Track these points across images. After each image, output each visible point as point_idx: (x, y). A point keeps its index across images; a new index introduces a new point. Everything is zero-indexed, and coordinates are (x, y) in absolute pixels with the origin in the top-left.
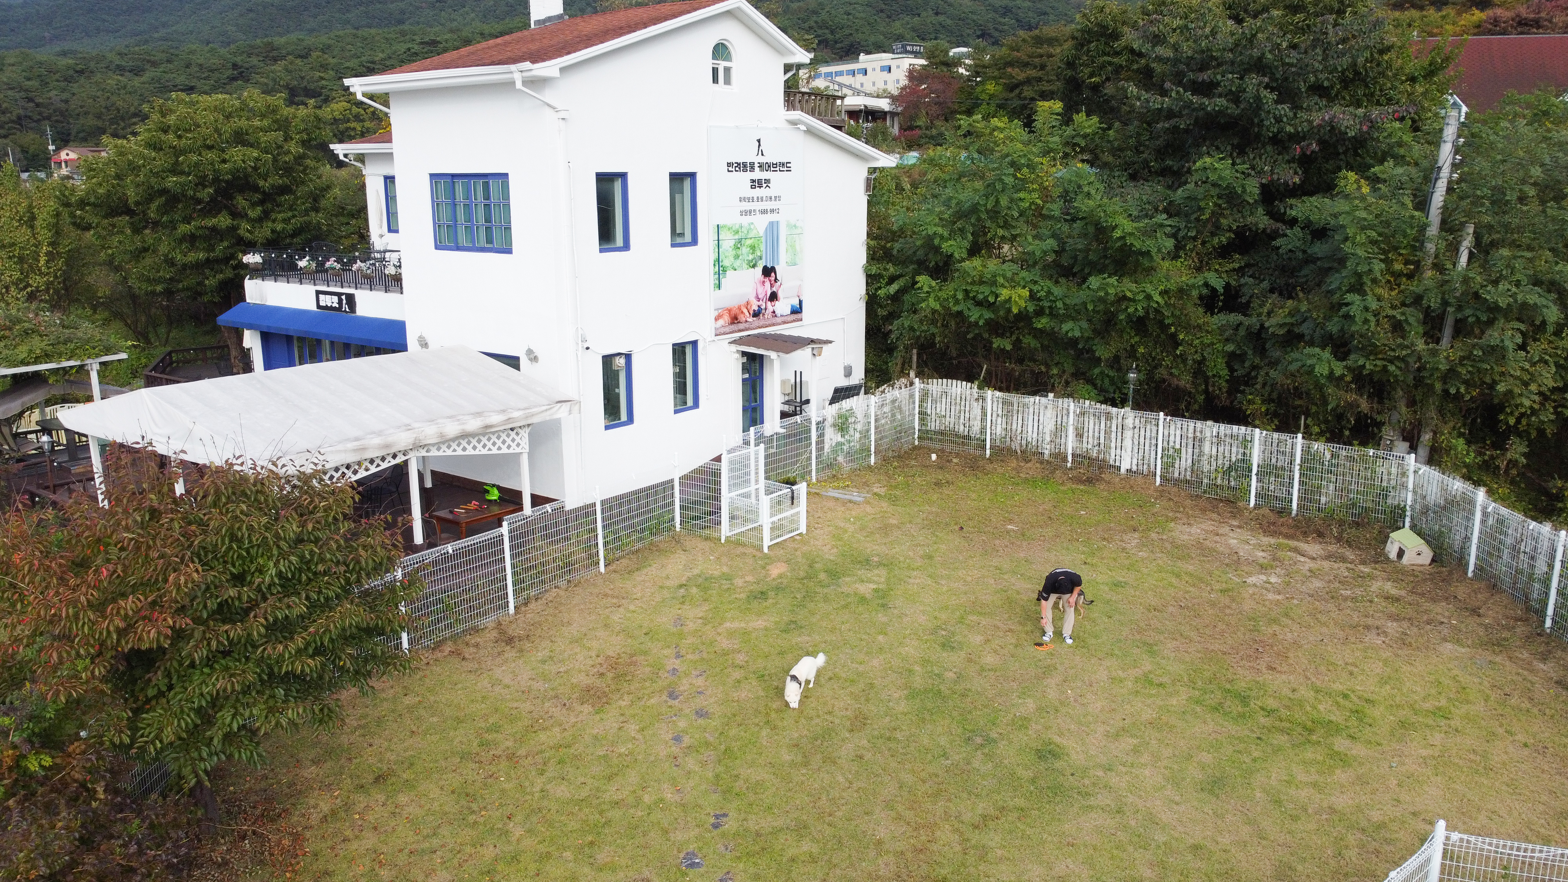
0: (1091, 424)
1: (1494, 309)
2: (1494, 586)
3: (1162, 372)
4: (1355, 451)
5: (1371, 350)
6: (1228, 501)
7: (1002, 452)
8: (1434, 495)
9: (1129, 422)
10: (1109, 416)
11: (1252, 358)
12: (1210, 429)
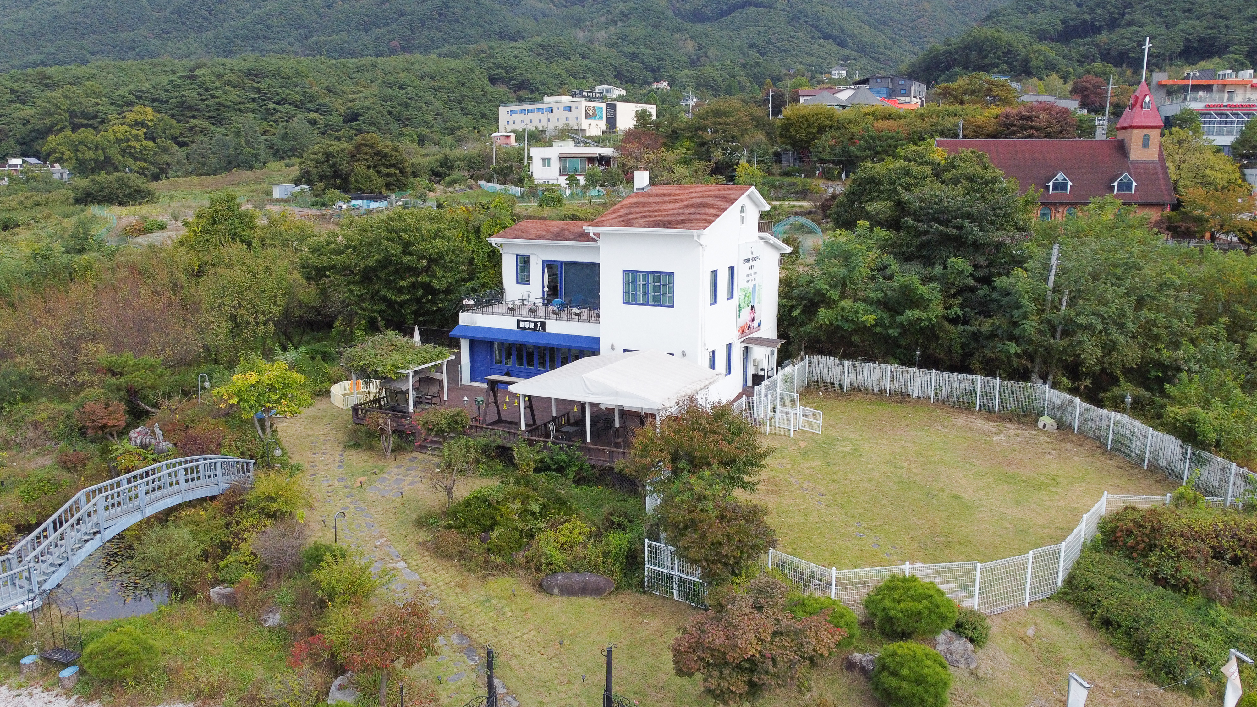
0: (898, 375)
1: (1080, 326)
2: (1086, 437)
3: (930, 351)
4: (1022, 384)
5: (1030, 342)
6: (966, 408)
7: (854, 390)
8: (1057, 401)
9: (917, 374)
10: (907, 372)
11: (973, 345)
12: (957, 376)
